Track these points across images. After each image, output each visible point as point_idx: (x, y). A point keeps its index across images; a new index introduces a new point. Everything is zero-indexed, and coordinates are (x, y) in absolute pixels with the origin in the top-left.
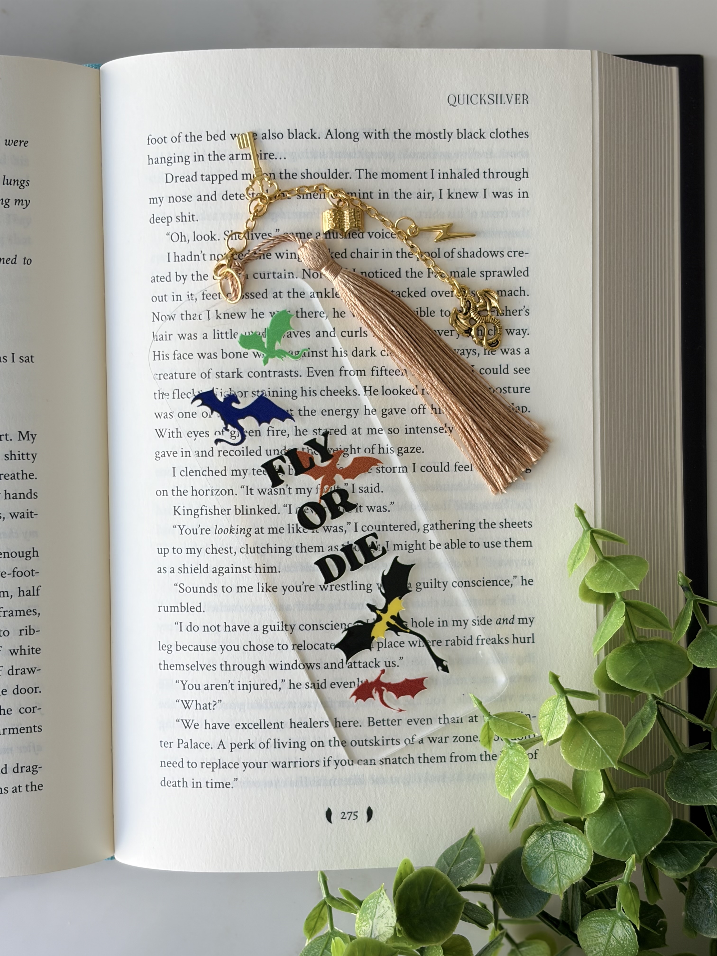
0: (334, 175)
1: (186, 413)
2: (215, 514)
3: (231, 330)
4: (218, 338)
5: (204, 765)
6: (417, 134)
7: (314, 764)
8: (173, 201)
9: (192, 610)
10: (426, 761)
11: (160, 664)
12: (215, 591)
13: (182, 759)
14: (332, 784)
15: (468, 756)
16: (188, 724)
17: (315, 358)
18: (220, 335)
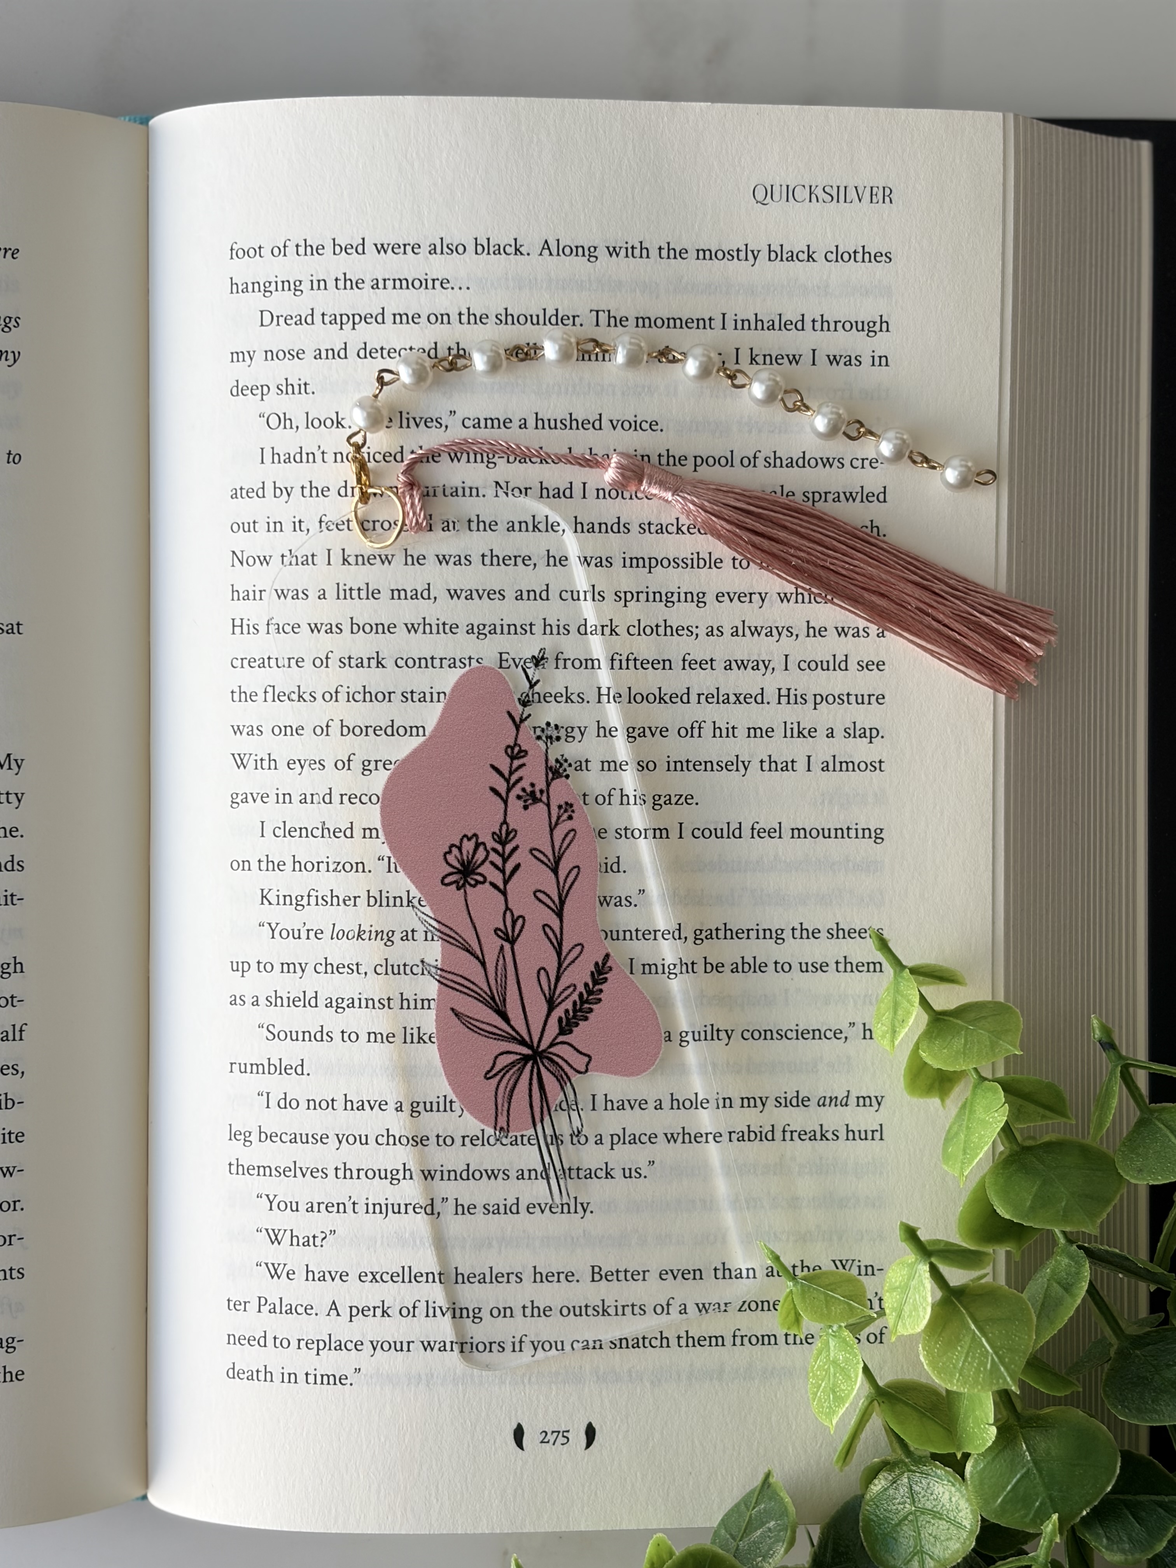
0: (553, 320)
1: (285, 727)
2: (332, 905)
3: (367, 584)
4: (345, 598)
5: (303, 1343)
6: (698, 251)
7: (495, 1347)
8: (272, 359)
9: (288, 1071)
10: (690, 1344)
11: (230, 1164)
12: (329, 1039)
13: (265, 1332)
14: (526, 1381)
15: (763, 1336)
16: (276, 1270)
17: (512, 636)
18: (348, 592)
